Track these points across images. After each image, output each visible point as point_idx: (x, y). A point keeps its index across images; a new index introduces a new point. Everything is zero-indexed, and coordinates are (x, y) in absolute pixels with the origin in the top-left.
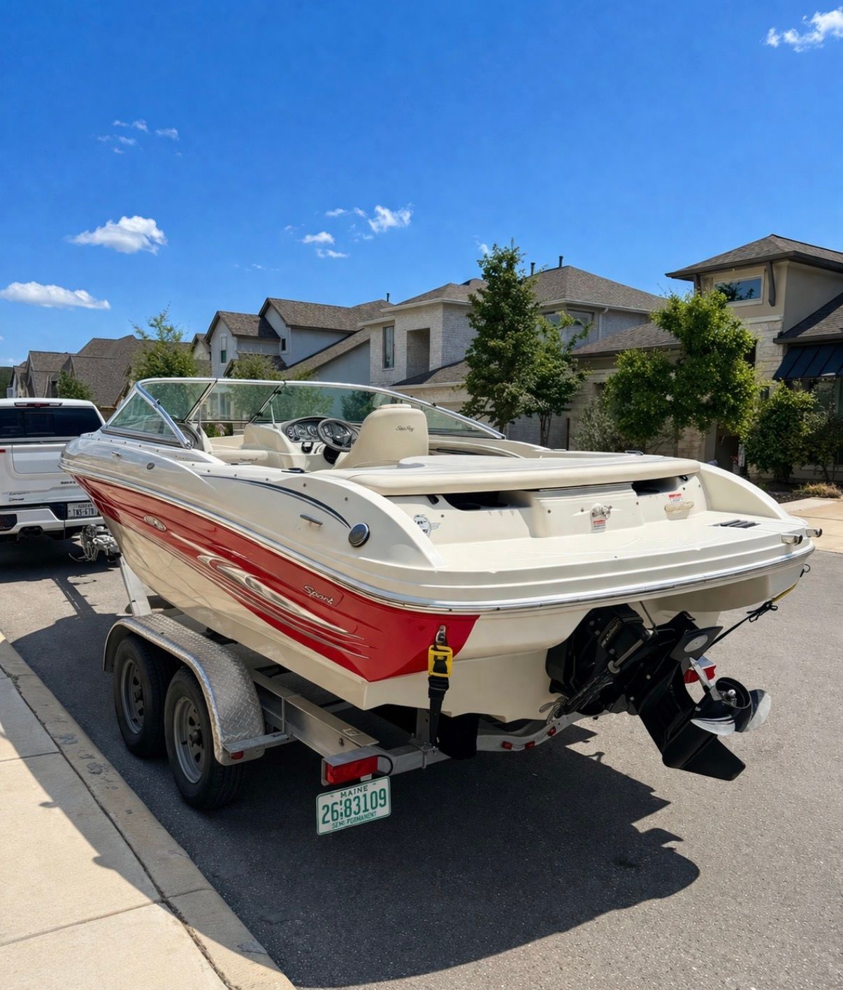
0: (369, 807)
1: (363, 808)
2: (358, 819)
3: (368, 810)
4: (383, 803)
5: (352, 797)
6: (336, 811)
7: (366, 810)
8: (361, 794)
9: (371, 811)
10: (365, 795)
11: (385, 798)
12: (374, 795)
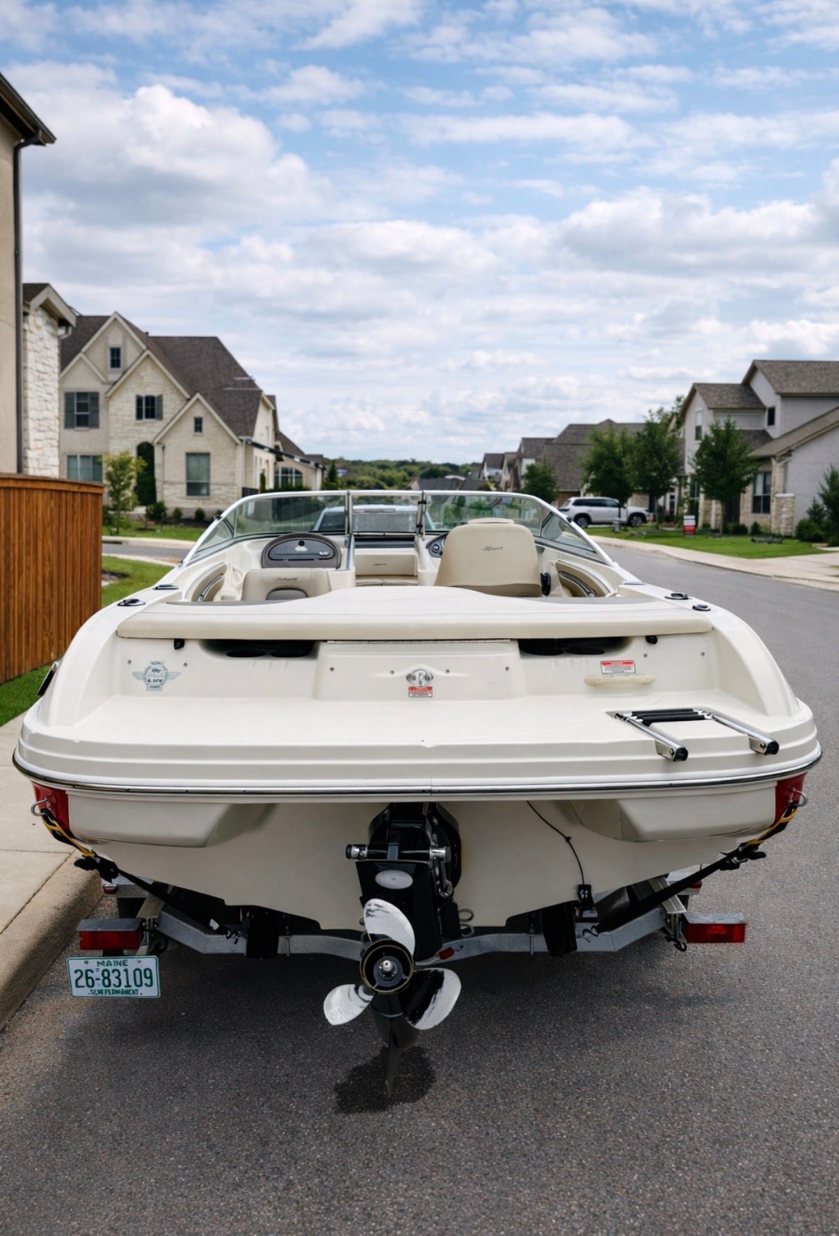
0: (131, 982)
1: (124, 983)
2: (117, 992)
3: (130, 986)
4: (149, 984)
5: (110, 968)
6: (91, 978)
7: (128, 986)
8: (121, 969)
9: (134, 987)
10: (126, 970)
11: (151, 977)
12: (138, 973)
